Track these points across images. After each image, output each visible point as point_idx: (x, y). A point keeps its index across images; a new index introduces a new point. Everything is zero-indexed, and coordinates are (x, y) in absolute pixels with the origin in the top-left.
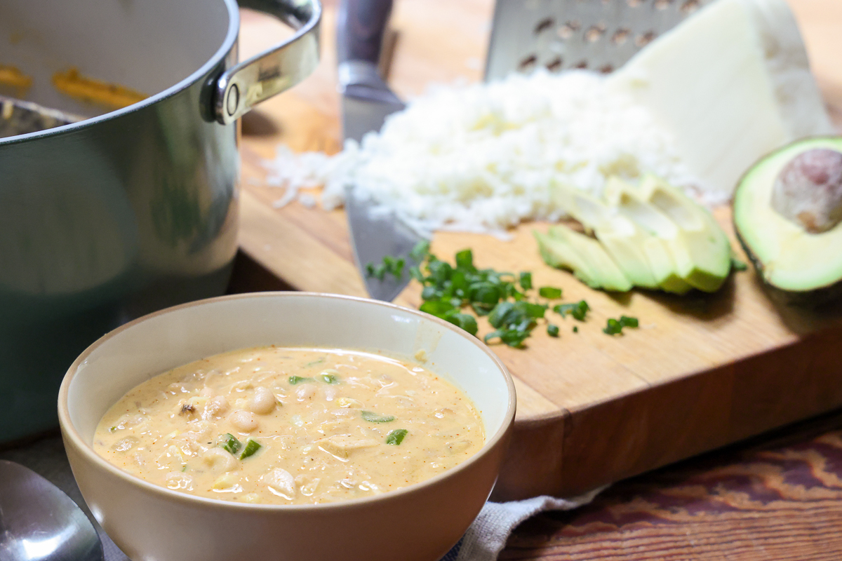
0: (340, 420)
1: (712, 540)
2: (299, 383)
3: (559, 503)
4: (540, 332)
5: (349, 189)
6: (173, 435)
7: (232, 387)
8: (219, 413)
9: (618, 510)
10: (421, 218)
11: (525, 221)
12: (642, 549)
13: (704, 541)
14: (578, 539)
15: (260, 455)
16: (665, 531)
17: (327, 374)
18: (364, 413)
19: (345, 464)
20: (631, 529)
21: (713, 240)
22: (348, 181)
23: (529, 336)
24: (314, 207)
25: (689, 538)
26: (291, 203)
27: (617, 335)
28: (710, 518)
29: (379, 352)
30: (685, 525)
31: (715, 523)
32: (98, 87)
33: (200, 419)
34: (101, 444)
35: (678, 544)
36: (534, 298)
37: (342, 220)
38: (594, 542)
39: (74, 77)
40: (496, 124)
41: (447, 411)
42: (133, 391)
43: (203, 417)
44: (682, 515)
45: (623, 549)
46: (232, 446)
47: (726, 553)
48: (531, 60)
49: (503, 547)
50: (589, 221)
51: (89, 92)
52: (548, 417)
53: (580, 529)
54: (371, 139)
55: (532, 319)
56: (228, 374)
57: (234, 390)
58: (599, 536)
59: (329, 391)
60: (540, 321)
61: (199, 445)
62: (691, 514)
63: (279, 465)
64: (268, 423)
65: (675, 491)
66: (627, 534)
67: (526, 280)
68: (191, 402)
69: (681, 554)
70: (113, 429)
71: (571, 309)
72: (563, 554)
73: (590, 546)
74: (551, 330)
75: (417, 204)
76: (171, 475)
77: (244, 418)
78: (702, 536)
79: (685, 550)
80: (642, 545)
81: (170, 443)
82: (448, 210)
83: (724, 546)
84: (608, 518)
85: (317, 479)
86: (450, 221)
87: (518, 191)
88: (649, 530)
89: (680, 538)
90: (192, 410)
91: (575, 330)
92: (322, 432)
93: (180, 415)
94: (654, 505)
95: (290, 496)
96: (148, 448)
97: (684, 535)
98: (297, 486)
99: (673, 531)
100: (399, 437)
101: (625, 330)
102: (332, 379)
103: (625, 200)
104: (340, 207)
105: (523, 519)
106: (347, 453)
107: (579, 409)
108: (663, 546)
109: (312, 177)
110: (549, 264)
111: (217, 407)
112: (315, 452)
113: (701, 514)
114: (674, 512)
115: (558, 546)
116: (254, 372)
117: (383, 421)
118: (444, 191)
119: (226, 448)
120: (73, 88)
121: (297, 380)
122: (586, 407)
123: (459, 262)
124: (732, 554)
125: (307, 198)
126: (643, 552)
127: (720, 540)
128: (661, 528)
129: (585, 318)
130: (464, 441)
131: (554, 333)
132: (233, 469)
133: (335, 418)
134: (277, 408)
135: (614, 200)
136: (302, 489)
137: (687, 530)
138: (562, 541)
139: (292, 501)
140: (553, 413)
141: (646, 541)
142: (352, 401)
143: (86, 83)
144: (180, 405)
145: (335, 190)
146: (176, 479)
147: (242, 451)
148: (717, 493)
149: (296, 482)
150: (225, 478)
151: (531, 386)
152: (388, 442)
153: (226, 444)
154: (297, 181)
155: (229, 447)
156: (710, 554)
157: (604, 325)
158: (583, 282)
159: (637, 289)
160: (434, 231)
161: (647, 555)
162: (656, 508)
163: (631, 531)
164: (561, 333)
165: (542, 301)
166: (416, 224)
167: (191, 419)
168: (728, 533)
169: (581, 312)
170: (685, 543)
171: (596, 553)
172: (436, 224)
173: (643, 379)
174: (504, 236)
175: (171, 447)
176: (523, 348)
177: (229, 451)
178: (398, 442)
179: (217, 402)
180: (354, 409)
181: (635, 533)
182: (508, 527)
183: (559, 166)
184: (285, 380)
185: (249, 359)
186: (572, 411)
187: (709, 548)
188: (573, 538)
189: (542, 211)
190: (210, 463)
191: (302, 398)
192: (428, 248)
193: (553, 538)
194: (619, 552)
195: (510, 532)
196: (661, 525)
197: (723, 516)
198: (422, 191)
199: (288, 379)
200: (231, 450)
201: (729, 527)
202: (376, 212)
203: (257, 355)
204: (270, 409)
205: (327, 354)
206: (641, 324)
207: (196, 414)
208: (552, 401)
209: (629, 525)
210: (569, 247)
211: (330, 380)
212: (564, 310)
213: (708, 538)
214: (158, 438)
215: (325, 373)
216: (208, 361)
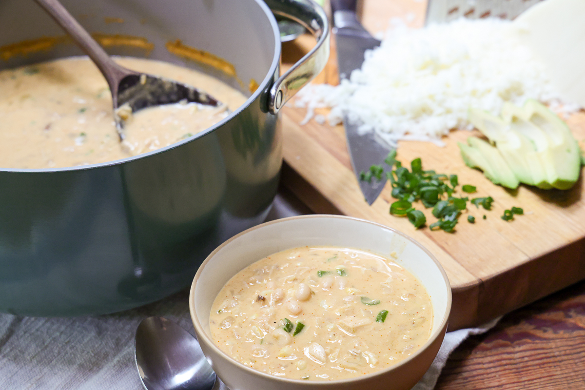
0: (349, 305)
1: (568, 352)
2: (324, 276)
3: (476, 331)
4: (463, 219)
5: (345, 112)
6: (254, 317)
7: (285, 279)
8: (279, 300)
9: (512, 331)
10: (390, 132)
11: (453, 130)
12: (526, 359)
13: (563, 353)
14: (488, 353)
15: (305, 331)
16: (539, 346)
17: (339, 269)
18: (362, 298)
19: (353, 337)
20: (519, 345)
21: (569, 151)
22: (344, 107)
23: (457, 223)
24: (325, 124)
25: (554, 350)
26: (310, 121)
27: (510, 220)
28: (566, 335)
29: (369, 251)
30: (551, 341)
31: (569, 339)
32: (194, 51)
33: (268, 304)
34: (214, 323)
35: (548, 355)
36: (459, 194)
37: (341, 132)
38: (497, 355)
39: (178, 45)
40: (434, 66)
41: (411, 295)
42: (228, 283)
43: (270, 303)
44: (550, 334)
45: (514, 359)
46: (288, 327)
47: (577, 361)
48: (454, 10)
49: (444, 365)
50: (492, 137)
51: (188, 54)
52: (469, 285)
53: (489, 345)
54: (356, 74)
55: (458, 211)
56: (282, 268)
57: (286, 282)
58: (501, 350)
59: (341, 282)
60: (463, 211)
61: (269, 325)
62: (555, 332)
63: (315, 340)
64: (308, 307)
65: (545, 316)
66: (517, 349)
67: (454, 180)
68: (263, 295)
69: (549, 363)
70: (219, 311)
71: (481, 201)
72: (479, 364)
73: (495, 358)
74: (470, 219)
75: (387, 123)
76: (255, 347)
77: (294, 306)
78: (562, 348)
79: (552, 360)
80: (526, 356)
81: (253, 324)
82: (406, 126)
83: (575, 356)
84: (506, 337)
85: (337, 350)
86: (406, 133)
87: (448, 111)
88: (530, 345)
89: (549, 351)
90: (264, 299)
91: (485, 217)
92: (338, 314)
93: (256, 301)
94: (532, 327)
95: (323, 362)
96: (240, 325)
97: (552, 348)
98: (327, 355)
99: (544, 345)
100: (383, 317)
101: (515, 216)
102: (343, 272)
103: (515, 119)
104: (341, 124)
105: (455, 347)
106: (355, 330)
107: (487, 278)
108: (539, 357)
109: (322, 101)
110: (468, 165)
111: (278, 297)
112: (335, 329)
113: (561, 333)
114: (545, 331)
115: (476, 358)
116: (297, 267)
117: (374, 304)
118: (403, 113)
119: (285, 329)
120: (178, 51)
121: (323, 273)
122: (492, 277)
123: (413, 169)
124: (581, 362)
125: (319, 119)
126: (527, 361)
127: (573, 351)
128: (537, 343)
129: (491, 208)
130: (421, 318)
131: (472, 221)
132: (290, 343)
133: (345, 303)
134: (312, 296)
135: (508, 119)
136: (329, 356)
137: (552, 344)
138: (479, 354)
139: (324, 365)
140: (472, 282)
141: (528, 353)
142: (355, 290)
143: (186, 49)
144: (256, 295)
145: (337, 113)
146: (258, 350)
147: (294, 331)
148: (570, 317)
149: (326, 352)
150: (285, 350)
151: (459, 262)
152: (377, 321)
153: (285, 327)
154: (313, 105)
155: (286, 329)
156: (566, 362)
157: (502, 214)
158: (489, 179)
159: (522, 184)
160: (397, 142)
161: (530, 363)
162: (534, 329)
163: (520, 347)
164: (476, 220)
165: (465, 195)
166: (387, 137)
167: (263, 305)
168: (577, 346)
169: (488, 204)
170: (552, 354)
171: (499, 363)
172: (398, 136)
173: (526, 255)
174: (440, 143)
175: (254, 327)
176: (453, 232)
177: (286, 331)
178: (383, 321)
179: (278, 294)
180: (357, 295)
181: (522, 348)
182: (447, 353)
183: (474, 93)
184: (314, 274)
185: (293, 256)
186: (483, 280)
187: (565, 357)
188: (485, 352)
189: (463, 124)
190: (277, 338)
191: (326, 288)
192: (395, 155)
193: (473, 352)
194: (512, 361)
195: (448, 357)
196: (537, 341)
197: (575, 333)
198: (389, 113)
199: (317, 272)
200: (288, 330)
201: (578, 342)
202: (362, 130)
203: (298, 253)
204: (309, 297)
205: (339, 252)
206: (525, 212)
207: (266, 302)
208: (471, 273)
209: (518, 342)
210: (480, 154)
211: (342, 273)
212: (478, 202)
213: (565, 350)
214: (245, 318)
215: (338, 267)
216: (270, 258)
